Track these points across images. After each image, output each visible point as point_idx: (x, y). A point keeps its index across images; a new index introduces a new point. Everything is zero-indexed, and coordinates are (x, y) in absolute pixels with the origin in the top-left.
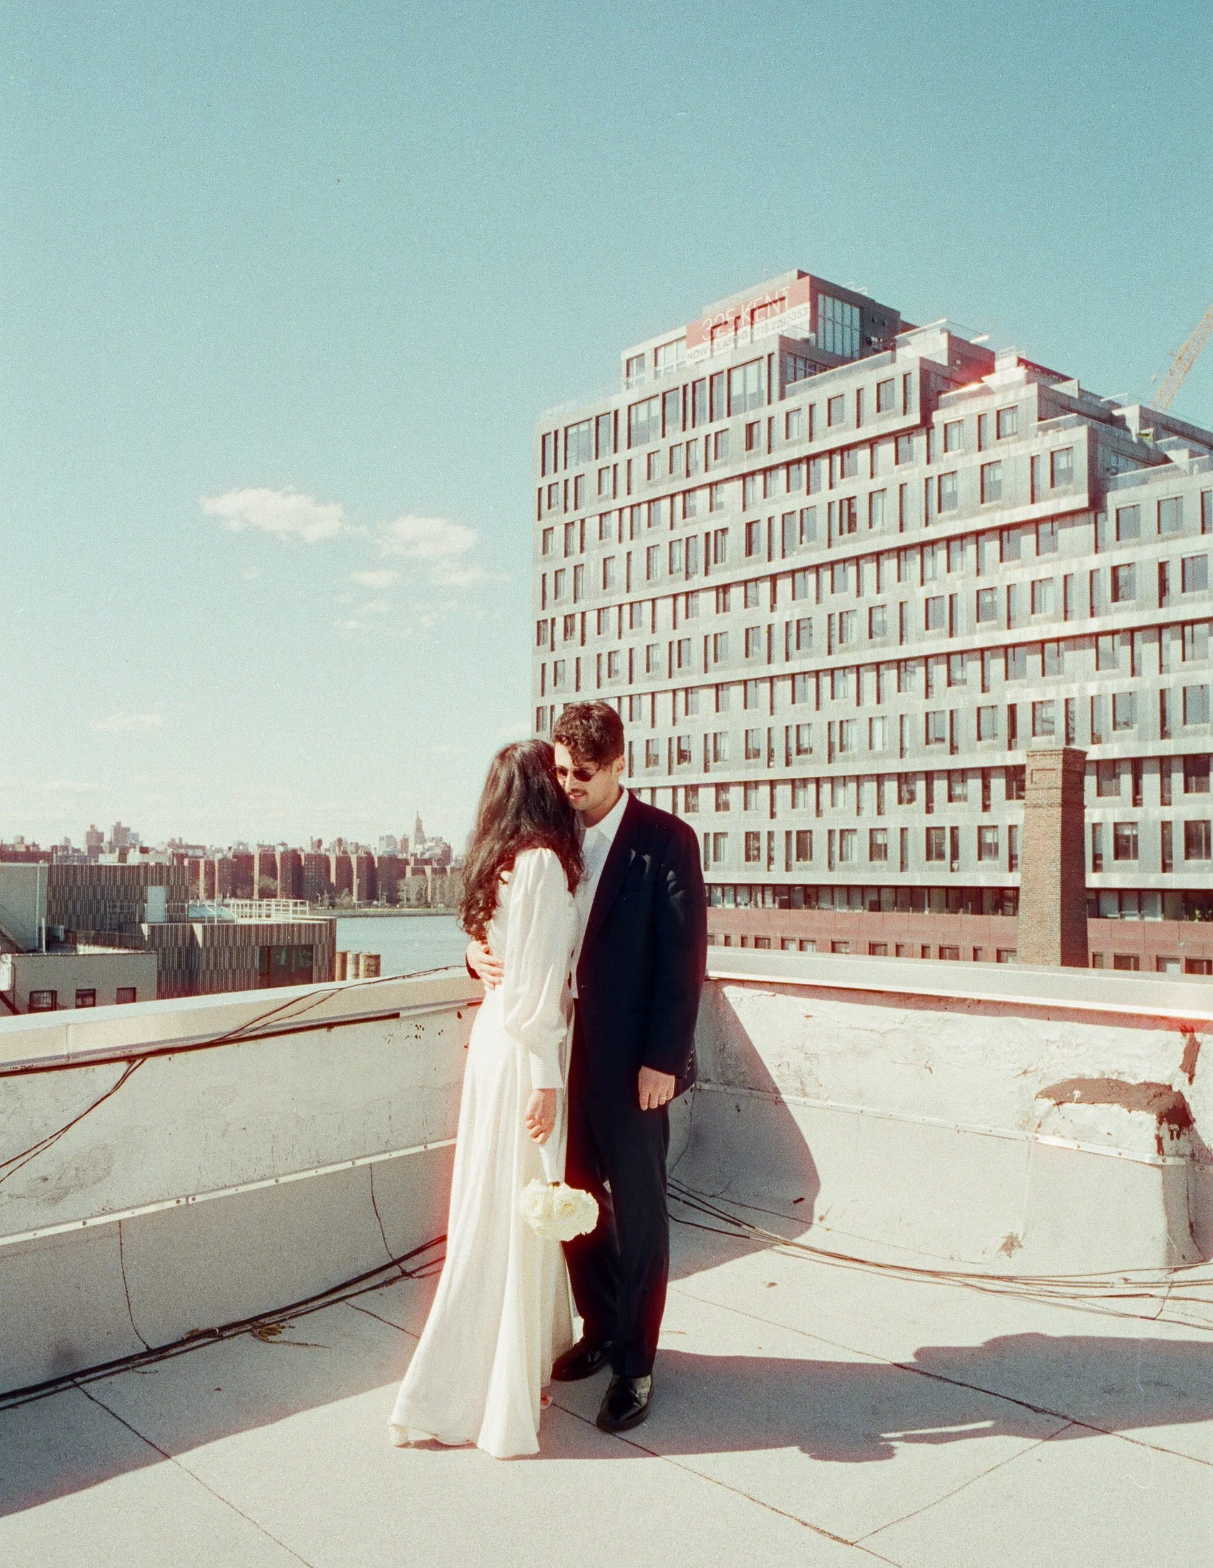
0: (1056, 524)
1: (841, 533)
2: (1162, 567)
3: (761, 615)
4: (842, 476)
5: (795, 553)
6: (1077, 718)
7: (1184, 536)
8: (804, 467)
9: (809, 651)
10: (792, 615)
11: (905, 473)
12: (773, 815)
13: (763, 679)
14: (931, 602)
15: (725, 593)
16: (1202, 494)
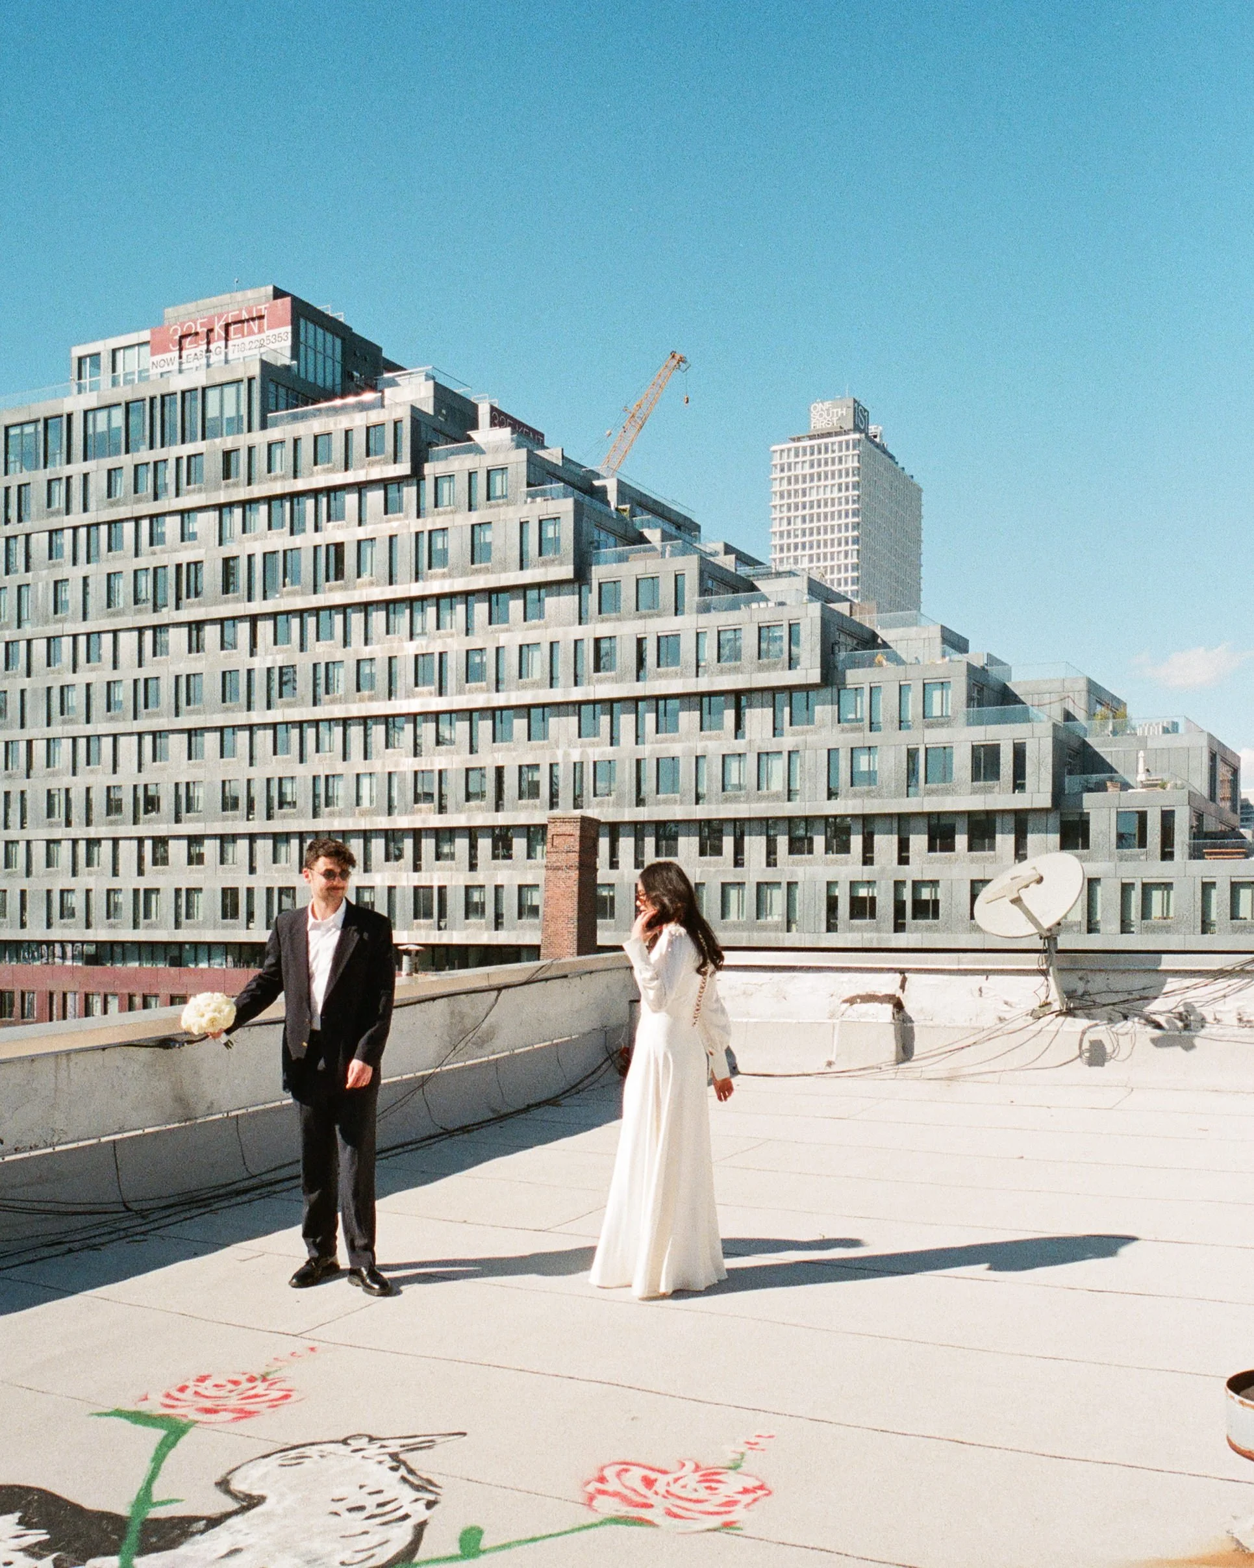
0: (543, 591)
1: (327, 580)
2: (640, 642)
3: (239, 659)
4: (329, 520)
5: (277, 596)
6: (561, 784)
7: (659, 616)
8: (287, 505)
9: (293, 699)
10: (274, 661)
11: (395, 524)
12: (252, 870)
13: (241, 727)
14: (420, 659)
15: (199, 630)
16: (676, 576)
